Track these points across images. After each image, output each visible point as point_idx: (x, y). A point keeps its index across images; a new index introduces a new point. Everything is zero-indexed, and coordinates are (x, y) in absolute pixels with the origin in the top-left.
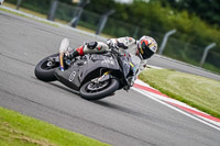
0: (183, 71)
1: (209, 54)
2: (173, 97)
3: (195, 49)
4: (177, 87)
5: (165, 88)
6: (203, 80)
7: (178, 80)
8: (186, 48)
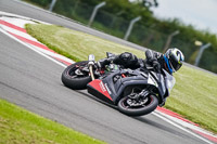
0: (71, 28)
1: (98, 13)
2: (60, 53)
3: (84, 7)
4: (65, 43)
5: (52, 44)
6: (91, 38)
7: (66, 37)
8: (76, 6)
